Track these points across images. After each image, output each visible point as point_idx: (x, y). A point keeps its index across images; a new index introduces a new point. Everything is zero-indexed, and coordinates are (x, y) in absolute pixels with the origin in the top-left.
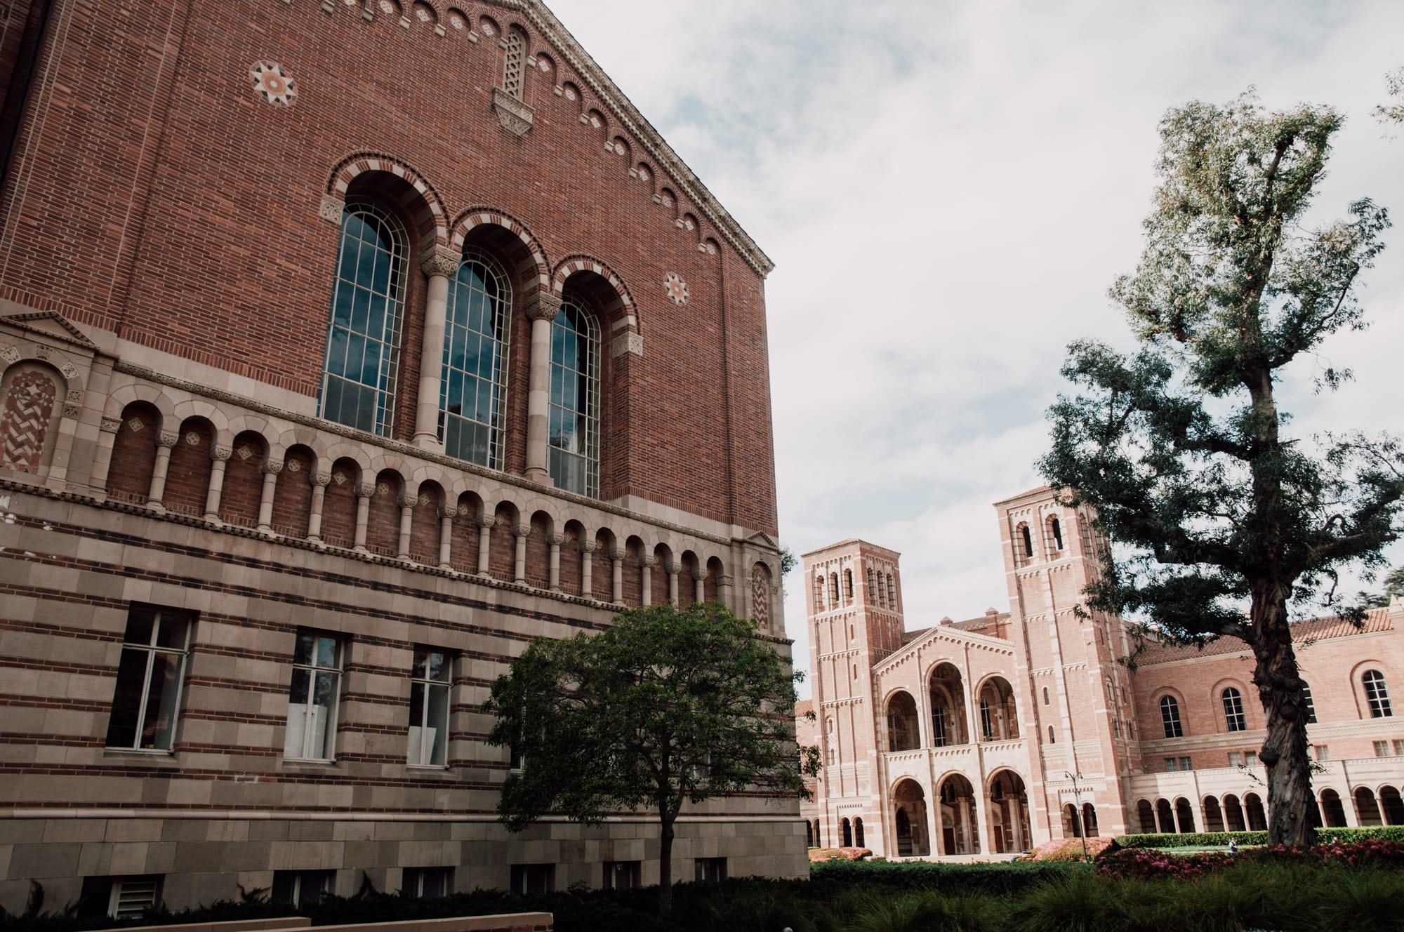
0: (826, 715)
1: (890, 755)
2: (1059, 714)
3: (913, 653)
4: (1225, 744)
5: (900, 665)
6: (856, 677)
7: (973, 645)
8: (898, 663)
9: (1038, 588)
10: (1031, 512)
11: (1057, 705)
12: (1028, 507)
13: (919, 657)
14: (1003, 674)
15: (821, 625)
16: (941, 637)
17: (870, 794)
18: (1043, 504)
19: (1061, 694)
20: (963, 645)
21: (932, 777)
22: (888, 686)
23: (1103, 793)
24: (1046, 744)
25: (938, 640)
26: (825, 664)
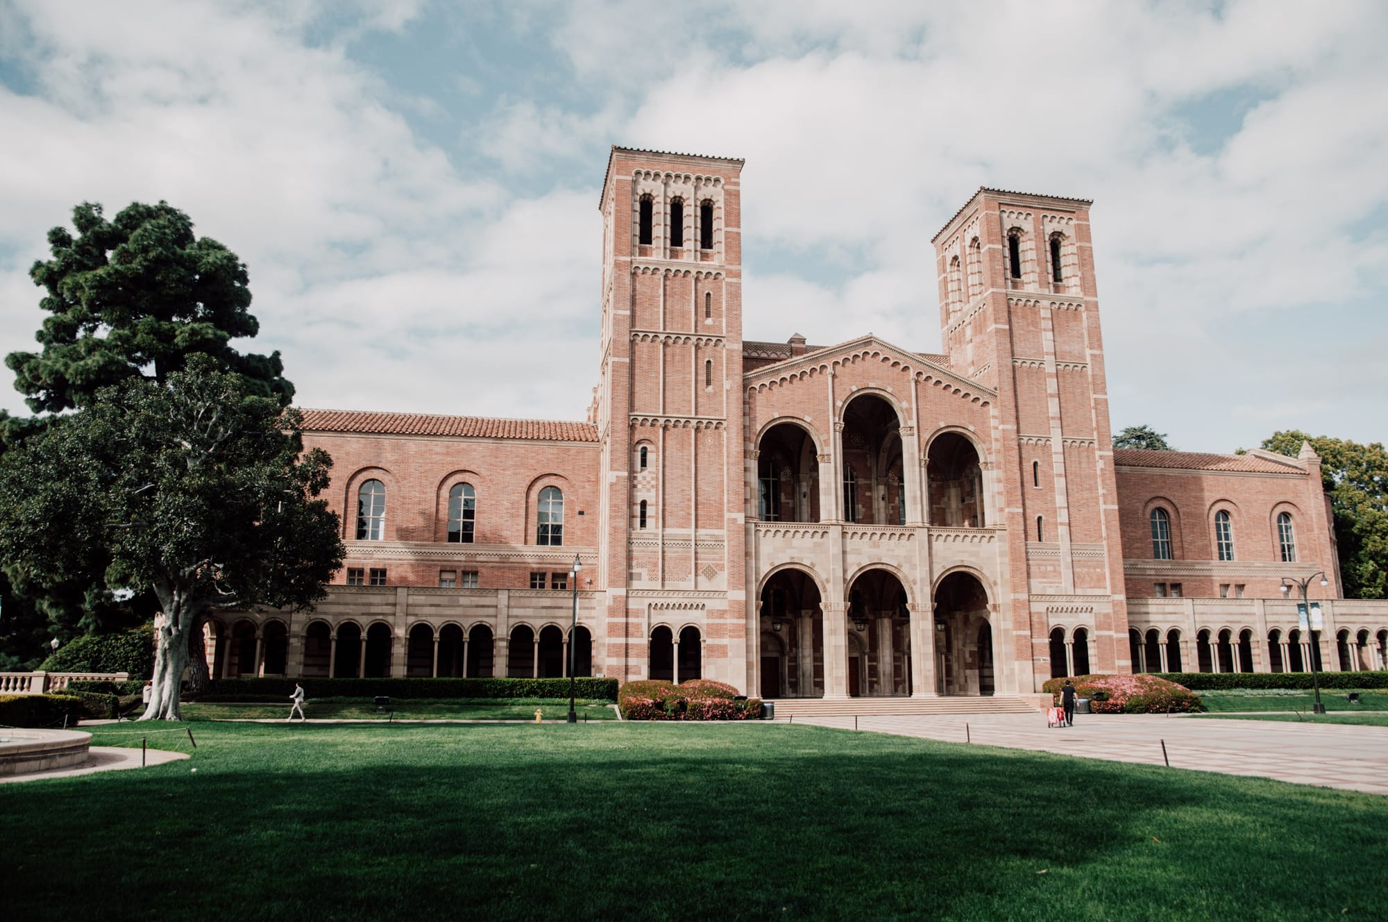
0: (637, 437)
1: (764, 526)
2: (1053, 501)
3: (823, 367)
4: (1153, 572)
5: (795, 381)
6: (708, 383)
7: (929, 378)
8: (793, 376)
9: (1035, 324)
10: (1030, 218)
11: (1052, 489)
12: (1029, 211)
13: (834, 376)
14: (970, 429)
15: (640, 277)
16: (876, 354)
17: (724, 586)
18: (1049, 214)
19: (1060, 475)
20: (912, 374)
21: (845, 571)
22: (767, 413)
23: (1107, 616)
24: (1033, 541)
25: (868, 358)
26: (643, 348)
